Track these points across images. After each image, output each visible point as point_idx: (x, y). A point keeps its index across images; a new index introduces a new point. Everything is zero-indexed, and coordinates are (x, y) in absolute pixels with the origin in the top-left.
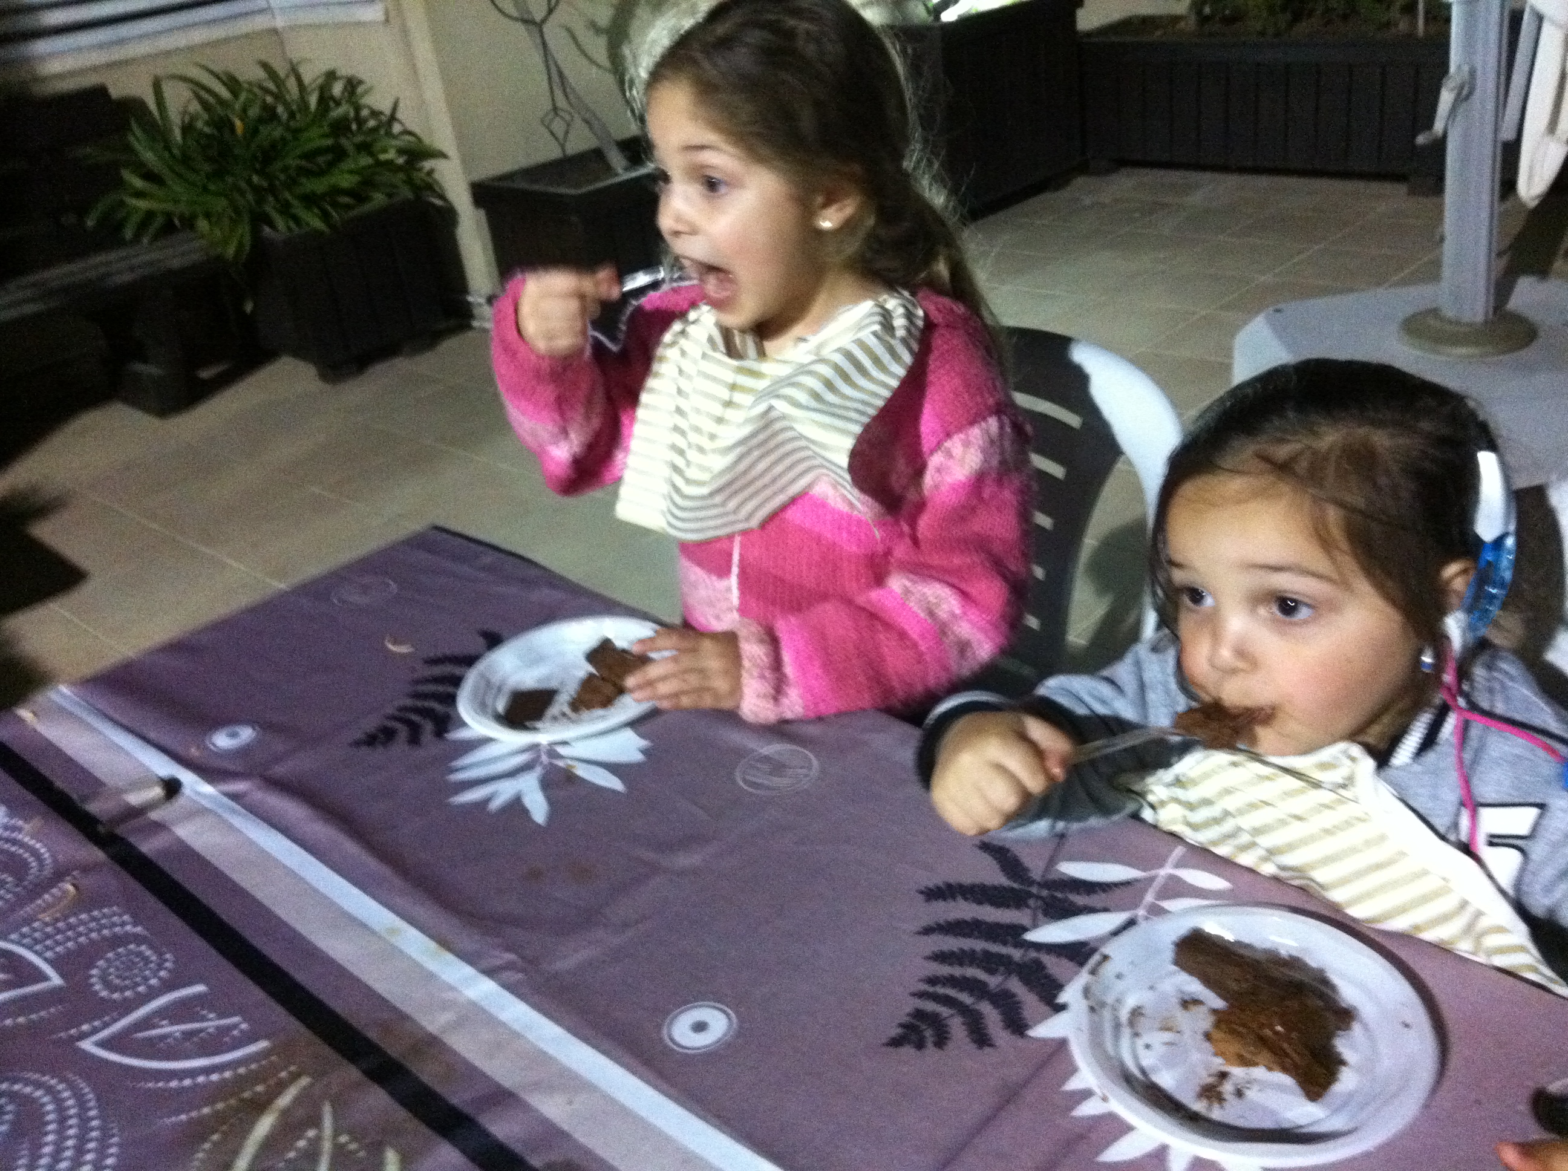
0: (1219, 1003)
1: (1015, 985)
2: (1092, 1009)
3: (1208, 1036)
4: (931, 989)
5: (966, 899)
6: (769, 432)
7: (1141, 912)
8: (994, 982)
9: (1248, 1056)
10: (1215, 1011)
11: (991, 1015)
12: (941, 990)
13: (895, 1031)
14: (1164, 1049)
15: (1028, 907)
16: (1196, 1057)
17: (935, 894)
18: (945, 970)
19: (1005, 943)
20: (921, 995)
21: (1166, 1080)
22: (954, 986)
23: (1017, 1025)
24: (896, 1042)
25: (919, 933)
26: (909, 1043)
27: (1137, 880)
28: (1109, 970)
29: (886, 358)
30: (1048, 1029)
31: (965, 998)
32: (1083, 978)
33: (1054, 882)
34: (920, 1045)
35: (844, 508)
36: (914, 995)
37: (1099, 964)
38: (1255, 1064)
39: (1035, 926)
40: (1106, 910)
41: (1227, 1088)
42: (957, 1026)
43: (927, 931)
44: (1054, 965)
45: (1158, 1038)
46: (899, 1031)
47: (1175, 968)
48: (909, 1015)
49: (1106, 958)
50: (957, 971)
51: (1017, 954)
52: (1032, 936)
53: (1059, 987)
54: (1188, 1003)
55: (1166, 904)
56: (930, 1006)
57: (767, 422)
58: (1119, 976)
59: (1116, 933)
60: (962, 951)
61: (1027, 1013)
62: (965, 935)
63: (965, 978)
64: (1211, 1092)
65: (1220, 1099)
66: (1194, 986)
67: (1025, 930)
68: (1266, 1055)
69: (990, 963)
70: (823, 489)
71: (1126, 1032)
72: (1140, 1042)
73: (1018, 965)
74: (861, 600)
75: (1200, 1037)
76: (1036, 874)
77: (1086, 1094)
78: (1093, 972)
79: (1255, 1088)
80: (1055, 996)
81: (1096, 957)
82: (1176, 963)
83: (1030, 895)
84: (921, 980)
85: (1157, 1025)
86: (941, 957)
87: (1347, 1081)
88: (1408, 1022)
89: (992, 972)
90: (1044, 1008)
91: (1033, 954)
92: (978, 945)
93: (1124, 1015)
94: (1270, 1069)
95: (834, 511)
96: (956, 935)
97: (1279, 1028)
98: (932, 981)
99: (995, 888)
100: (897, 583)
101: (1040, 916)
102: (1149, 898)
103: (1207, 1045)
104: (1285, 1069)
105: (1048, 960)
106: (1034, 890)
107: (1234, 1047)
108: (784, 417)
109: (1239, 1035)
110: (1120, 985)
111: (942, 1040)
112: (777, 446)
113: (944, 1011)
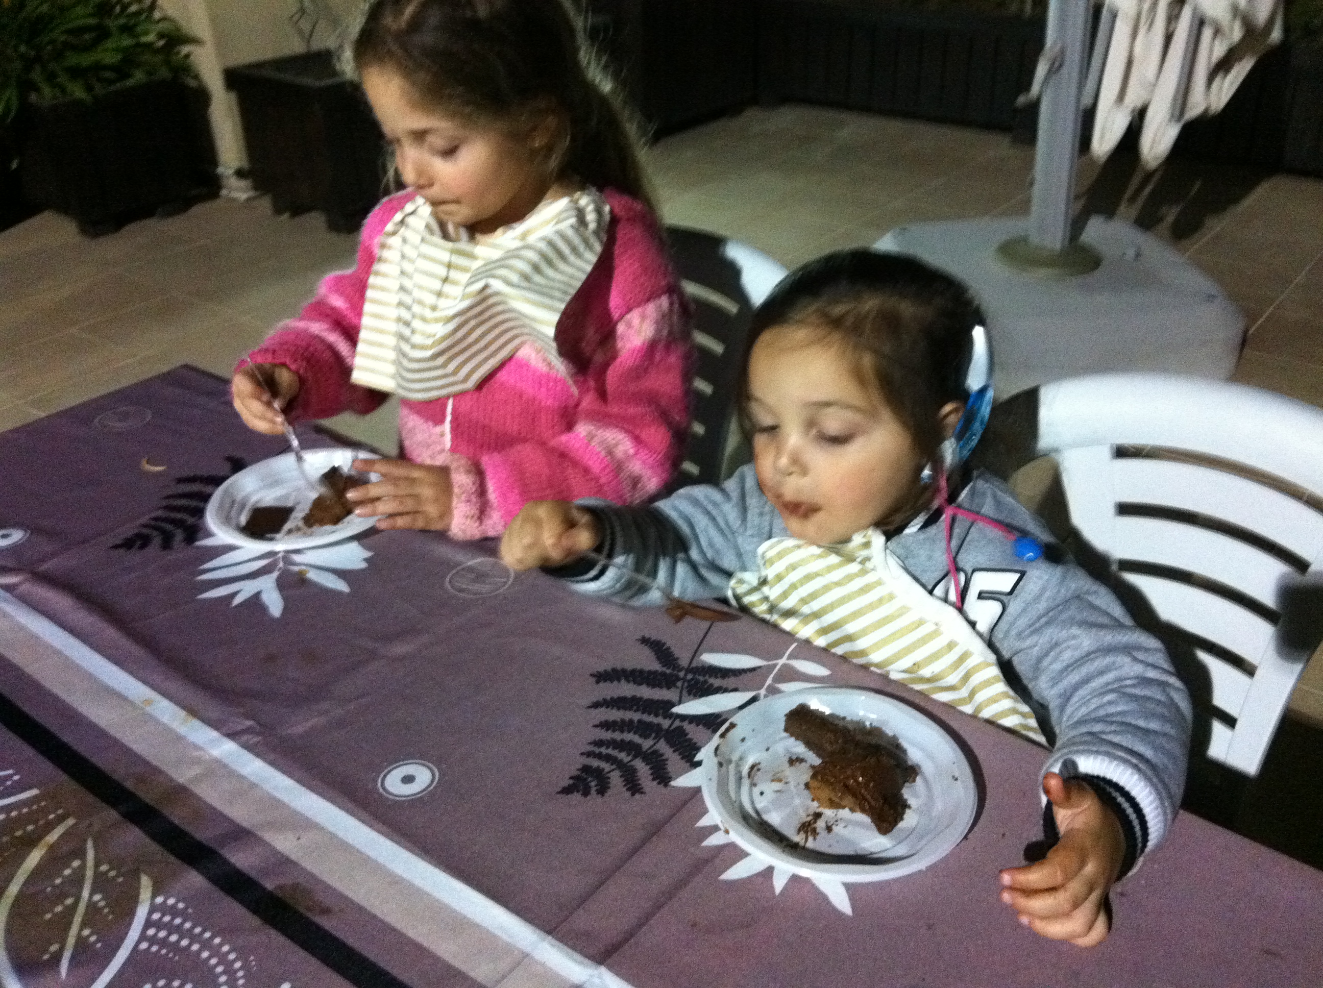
0: (817, 761)
1: (663, 747)
2: (720, 764)
3: (807, 786)
4: (597, 750)
5: (629, 682)
6: (484, 306)
7: (763, 692)
8: (646, 744)
9: (837, 800)
10: (813, 767)
11: (643, 769)
12: (603, 750)
13: (567, 782)
14: (774, 795)
15: (677, 688)
16: (797, 801)
17: (601, 677)
18: (607, 735)
19: (656, 715)
20: (589, 754)
21: (774, 818)
22: (614, 748)
23: (662, 777)
24: (567, 791)
25: (589, 707)
26: (578, 791)
27: (760, 667)
28: (735, 734)
29: (582, 248)
30: (686, 780)
31: (623, 756)
32: (716, 740)
33: (697, 668)
34: (586, 793)
35: (544, 369)
36: (582, 754)
37: (727, 730)
38: (844, 807)
39: (680, 702)
40: (735, 690)
41: (820, 824)
42: (616, 778)
43: (596, 705)
44: (694, 732)
45: (770, 788)
46: (571, 782)
47: (785, 734)
48: (578, 770)
49: (733, 726)
50: (618, 736)
51: (666, 723)
52: (679, 710)
53: (698, 749)
54: (794, 761)
55: (783, 687)
56: (595, 763)
57: (484, 295)
58: (743, 740)
59: (742, 707)
60: (623, 721)
61: (671, 768)
62: (625, 708)
63: (622, 741)
64: (807, 828)
65: (814, 832)
66: (800, 748)
67: (673, 705)
68: (849, 800)
69: (645, 729)
70: (526, 353)
71: (746, 783)
72: (757, 791)
73: (667, 730)
74: (553, 443)
75: (802, 787)
76: (684, 662)
77: (715, 829)
78: (723, 736)
79: (841, 825)
80: (695, 756)
81: (726, 725)
82: (786, 730)
83: (678, 679)
84: (590, 743)
85: (770, 776)
86: (606, 725)
87: (909, 820)
88: (957, 775)
89: (645, 736)
90: (683, 764)
91: (677, 723)
92: (636, 716)
93: (745, 770)
94: (852, 810)
95: (535, 371)
96: (619, 709)
97: (861, 779)
98: (599, 743)
99: (650, 672)
100: (583, 429)
101: (685, 693)
102: (769, 681)
103: (806, 792)
104: (863, 810)
105: (687, 727)
106: (682, 674)
107: (826, 793)
108: (497, 294)
109: (832, 784)
110: (742, 748)
111: (603, 790)
112: (490, 318)
113: (606, 766)
